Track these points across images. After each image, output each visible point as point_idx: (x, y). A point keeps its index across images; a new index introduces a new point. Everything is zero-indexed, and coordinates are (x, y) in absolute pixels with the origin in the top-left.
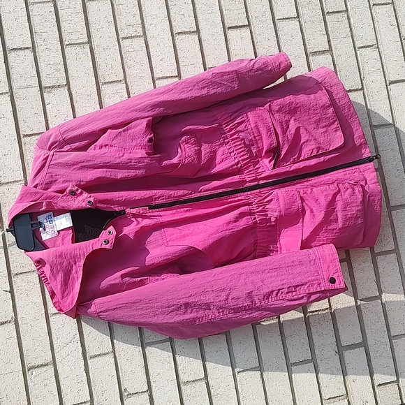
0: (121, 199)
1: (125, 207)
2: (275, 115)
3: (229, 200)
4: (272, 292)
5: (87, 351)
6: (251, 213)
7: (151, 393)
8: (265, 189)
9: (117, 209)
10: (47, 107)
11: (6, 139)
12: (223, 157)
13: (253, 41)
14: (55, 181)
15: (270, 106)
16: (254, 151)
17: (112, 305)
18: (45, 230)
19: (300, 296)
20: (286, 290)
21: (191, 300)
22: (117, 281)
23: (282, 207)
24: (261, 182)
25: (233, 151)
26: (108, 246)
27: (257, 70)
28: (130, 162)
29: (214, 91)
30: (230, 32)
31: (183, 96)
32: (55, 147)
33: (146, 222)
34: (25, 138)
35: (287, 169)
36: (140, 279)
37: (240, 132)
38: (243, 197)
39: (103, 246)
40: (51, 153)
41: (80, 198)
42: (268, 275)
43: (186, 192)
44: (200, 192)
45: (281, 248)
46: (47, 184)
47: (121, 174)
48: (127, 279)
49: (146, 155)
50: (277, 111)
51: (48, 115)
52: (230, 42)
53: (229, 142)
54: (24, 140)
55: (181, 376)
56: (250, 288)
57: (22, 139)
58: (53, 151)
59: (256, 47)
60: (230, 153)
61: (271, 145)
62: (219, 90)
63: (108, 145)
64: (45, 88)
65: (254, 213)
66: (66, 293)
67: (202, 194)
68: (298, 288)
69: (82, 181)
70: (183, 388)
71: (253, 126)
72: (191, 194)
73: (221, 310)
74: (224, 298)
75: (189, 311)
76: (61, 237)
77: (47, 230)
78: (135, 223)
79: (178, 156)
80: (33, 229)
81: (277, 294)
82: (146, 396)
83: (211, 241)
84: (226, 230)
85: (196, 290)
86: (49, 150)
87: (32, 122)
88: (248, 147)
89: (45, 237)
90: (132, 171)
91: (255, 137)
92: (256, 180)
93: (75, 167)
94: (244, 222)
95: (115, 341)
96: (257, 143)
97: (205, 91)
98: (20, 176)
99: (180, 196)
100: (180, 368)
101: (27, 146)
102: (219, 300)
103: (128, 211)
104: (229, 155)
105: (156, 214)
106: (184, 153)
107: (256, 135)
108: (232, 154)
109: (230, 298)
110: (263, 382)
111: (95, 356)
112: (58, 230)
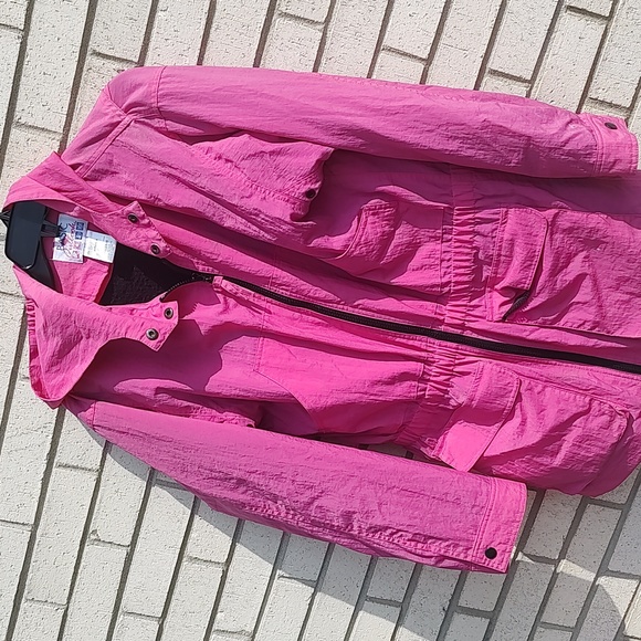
0: (214, 257)
1: (216, 271)
2: (556, 236)
3: (398, 340)
4: (387, 528)
5: (58, 454)
6: (422, 379)
7: (132, 550)
8: (469, 348)
9: (201, 268)
10: (159, 14)
11: (58, 44)
12: (427, 261)
13: (598, 53)
14: (113, 173)
15: (556, 215)
16: (485, 274)
18: (63, 244)
19: (427, 554)
20: (410, 536)
21: (252, 478)
22: (147, 393)
23: (478, 395)
24: (468, 334)
25: (449, 260)
26: (152, 344)
27: (569, 153)
28: (257, 215)
29: (470, 153)
31: (411, 137)
32: (140, 112)
33: (239, 315)
34: (95, 58)
35: (524, 335)
36: (186, 403)
37: (478, 233)
38: (423, 346)
39: (145, 341)
40: (128, 119)
41: (143, 232)
42: (396, 497)
43: (332, 296)
44: (356, 307)
45: (441, 447)
46: (98, 171)
47: (232, 222)
48: (163, 397)
49: (288, 219)
50: (564, 230)
51: (154, 31)
52: (556, 36)
53: (450, 240)
54: (90, 60)
55: (189, 546)
56: (356, 505)
57: (89, 58)
58: (132, 117)
59: (599, 66)
60: (442, 261)
61: (519, 282)
62: (480, 155)
63: (231, 162)
65: (429, 380)
66: (54, 369)
67: (356, 312)
68: (430, 541)
69: (160, 200)
70: (185, 563)
71: (506, 236)
72: (338, 303)
73: (292, 512)
74: (306, 500)
75: (242, 489)
76: (85, 269)
77: (67, 246)
80: (43, 234)
81: (392, 534)
82: (123, 553)
83: (330, 402)
84: (366, 393)
85: (267, 469)
86: (126, 110)
87: (119, 34)
88: (478, 264)
89: (59, 255)
90: (255, 228)
91: (499, 255)
92: (462, 327)
93: (159, 167)
94: (401, 391)
95: (108, 456)
96: (497, 265)
97: (453, 146)
98: (58, 124)
99: (317, 299)
100: (193, 535)
101: (92, 74)
102: (296, 499)
103: (218, 280)
104: (438, 262)
105: (263, 304)
107: (503, 253)
108: (445, 264)
109: (316, 504)
110: (311, 605)
111: (67, 466)
112: (86, 255)
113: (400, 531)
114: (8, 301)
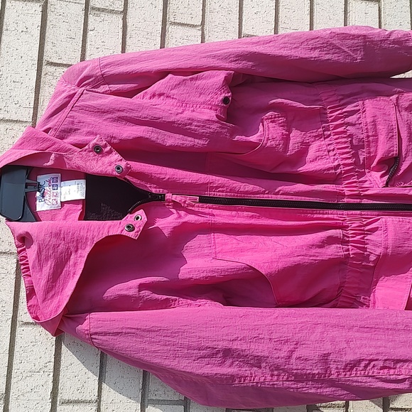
0: (163, 176)
2: (403, 113)
3: (315, 216)
4: (360, 361)
5: (60, 391)
8: (369, 212)
9: (154, 191)
10: (90, 34)
11: (21, 61)
12: (318, 154)
14: (75, 130)
15: (397, 99)
16: (361, 158)
17: (115, 327)
18: (43, 196)
19: (400, 377)
20: (381, 364)
21: (235, 346)
23: (390, 242)
24: (365, 201)
25: (333, 150)
26: (132, 235)
27: (394, 42)
28: (191, 124)
29: (327, 57)
30: (352, 2)
34: (49, 67)
36: (165, 297)
37: (348, 124)
38: (335, 217)
39: (125, 233)
40: (80, 90)
41: (107, 159)
42: (357, 335)
43: (258, 188)
44: (277, 193)
45: (374, 303)
46: (64, 131)
47: (172, 140)
48: (146, 293)
49: (215, 118)
50: (406, 109)
51: (88, 44)
52: (350, 14)
53: (330, 135)
54: (46, 69)
56: (328, 347)
57: (44, 67)
58: (83, 88)
60: (329, 151)
61: (389, 151)
62: (334, 57)
63: (163, 94)
64: (93, 8)
65: (348, 242)
66: (50, 295)
67: (279, 197)
68: (398, 365)
69: (115, 138)
71: (369, 120)
72: (263, 193)
73: (276, 373)
74: (285, 354)
75: (228, 362)
76: (63, 211)
77: (47, 197)
78: (175, 215)
79: (258, 134)
80: (27, 190)
81: (366, 366)
83: (281, 265)
84: (306, 255)
85: (246, 333)
86: (79, 85)
87: (64, 48)
89: (41, 206)
90: (190, 139)
91: (368, 137)
93: (110, 116)
95: (104, 386)
96: (369, 146)
97: (315, 54)
98: (27, 115)
99: (247, 193)
101: (49, 77)
102: (277, 355)
103: (169, 196)
104: (326, 153)
105: (207, 211)
106: (267, 132)
107: (370, 134)
108: (331, 153)
109: (294, 356)
111: (69, 402)
112: (63, 200)
113: (371, 361)
114: (3, 258)
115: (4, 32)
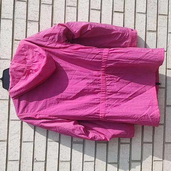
5: (23, 139)
7: (46, 162)
10: (28, 29)
11: (7, 40)
13: (124, 20)
30: (115, 14)
51: (28, 33)
52: (114, 18)
54: (15, 42)
55: (60, 158)
57: (14, 41)
59: (125, 22)
64: (29, 21)
70: (60, 163)
82: (44, 163)
87: (20, 35)
98: (10, 57)
100: (60, 154)
101: (15, 45)
110: (94, 168)
111: (25, 142)
115: (1, 30)
